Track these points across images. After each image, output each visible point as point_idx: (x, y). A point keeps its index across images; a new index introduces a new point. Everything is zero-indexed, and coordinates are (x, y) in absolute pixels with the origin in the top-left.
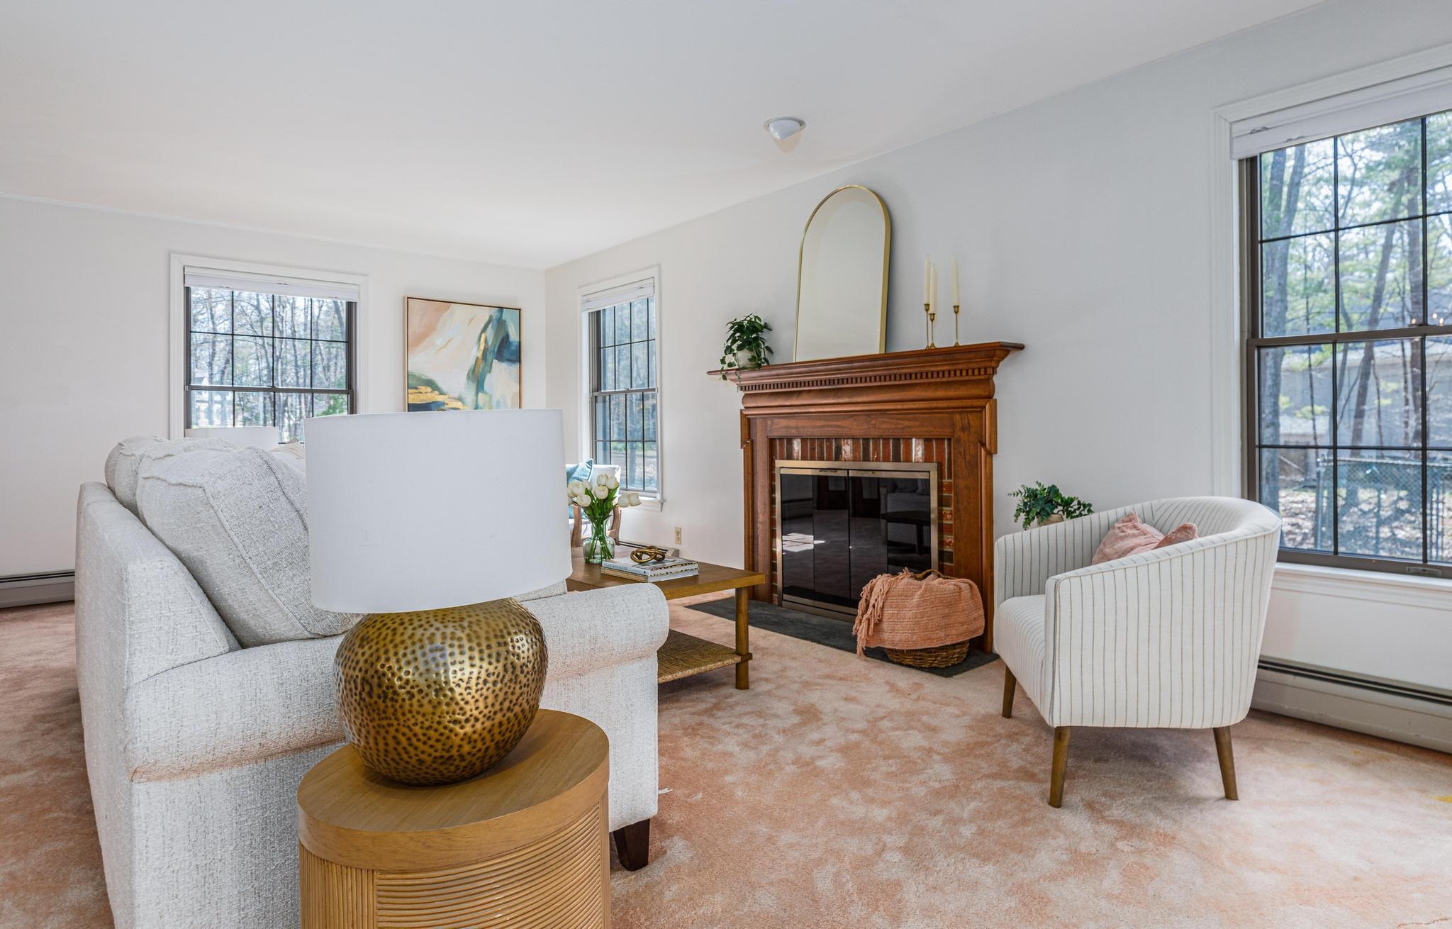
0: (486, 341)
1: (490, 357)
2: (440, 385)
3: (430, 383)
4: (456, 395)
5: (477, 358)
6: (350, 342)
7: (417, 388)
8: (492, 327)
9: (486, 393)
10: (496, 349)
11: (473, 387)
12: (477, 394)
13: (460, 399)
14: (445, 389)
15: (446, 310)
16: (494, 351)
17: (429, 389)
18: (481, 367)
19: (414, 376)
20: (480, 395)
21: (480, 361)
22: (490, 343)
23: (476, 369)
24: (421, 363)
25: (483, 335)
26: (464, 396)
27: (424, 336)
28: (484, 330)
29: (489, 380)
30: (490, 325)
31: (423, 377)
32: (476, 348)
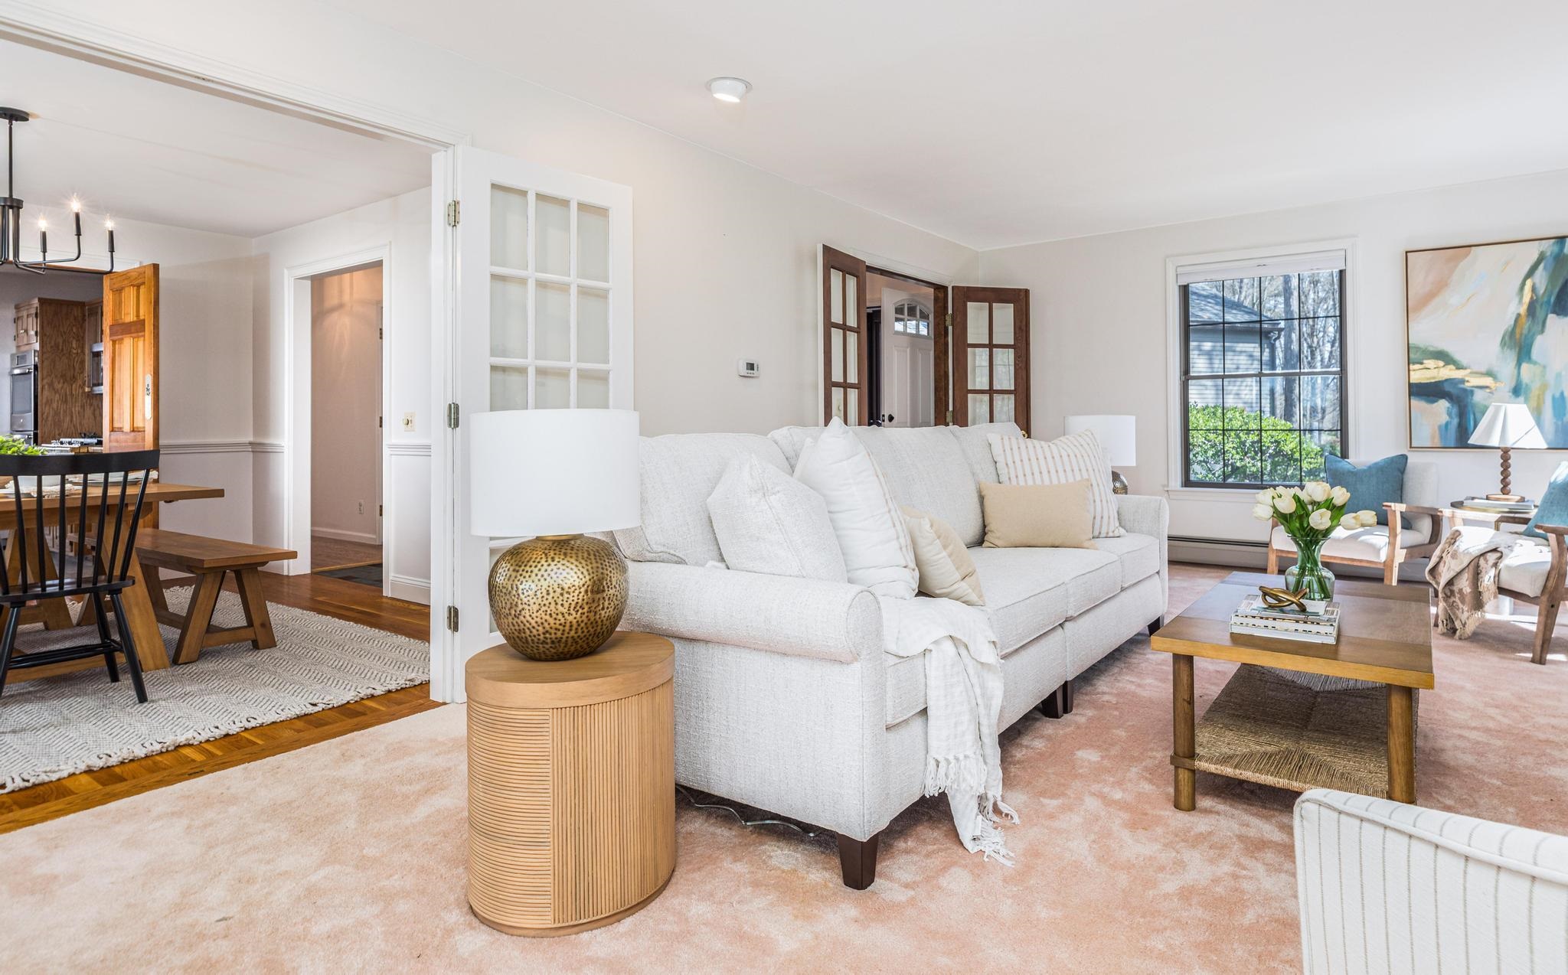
0: (1534, 289)
1: (1540, 313)
2: (1457, 357)
3: (1443, 356)
4: (1483, 369)
5: (1519, 315)
6: (1342, 317)
7: (1422, 363)
8: (1545, 268)
9: (1535, 363)
10: (1552, 300)
11: (1511, 356)
12: (1519, 364)
13: (1489, 374)
14: (1464, 362)
15: (1467, 255)
16: (1548, 302)
17: (1441, 363)
18: (1526, 327)
19: (1418, 348)
20: (1525, 366)
21: (1524, 319)
22: (1541, 290)
23: (1518, 331)
24: (1427, 331)
25: (1529, 283)
26: (1495, 369)
27: (1430, 296)
28: (1530, 274)
29: (1541, 345)
30: (1541, 266)
31: (1431, 349)
32: (1516, 300)
